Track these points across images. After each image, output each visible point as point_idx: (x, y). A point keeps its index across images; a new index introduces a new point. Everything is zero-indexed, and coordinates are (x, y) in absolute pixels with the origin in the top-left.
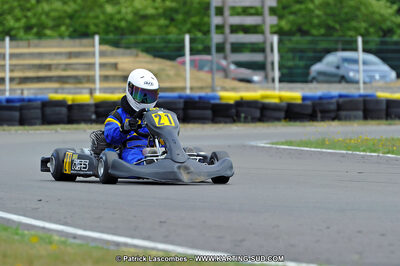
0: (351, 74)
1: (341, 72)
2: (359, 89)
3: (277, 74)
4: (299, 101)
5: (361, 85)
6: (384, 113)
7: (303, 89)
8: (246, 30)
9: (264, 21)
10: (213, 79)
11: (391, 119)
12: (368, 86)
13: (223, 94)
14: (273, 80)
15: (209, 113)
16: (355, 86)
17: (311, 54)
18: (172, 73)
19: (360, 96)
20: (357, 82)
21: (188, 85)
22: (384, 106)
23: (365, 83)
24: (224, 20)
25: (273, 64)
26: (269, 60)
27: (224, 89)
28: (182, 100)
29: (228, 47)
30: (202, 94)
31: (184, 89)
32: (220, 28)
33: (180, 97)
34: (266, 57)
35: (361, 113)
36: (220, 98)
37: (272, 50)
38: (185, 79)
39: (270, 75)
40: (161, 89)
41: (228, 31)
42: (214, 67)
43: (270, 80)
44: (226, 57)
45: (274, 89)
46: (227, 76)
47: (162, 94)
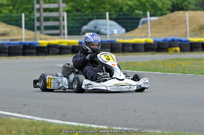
0: (102, 31)
1: (97, 30)
2: (107, 38)
3: (66, 31)
4: (77, 45)
5: (108, 36)
6: (121, 50)
7: (78, 38)
8: (51, 10)
9: (59, 6)
10: (35, 34)
11: (125, 52)
12: (111, 36)
13: (40, 42)
14: (64, 34)
15: (35, 51)
16: (105, 36)
17: (82, 21)
18: (16, 32)
19: (108, 41)
20: (106, 34)
21: (24, 37)
22: (121, 46)
23: (110, 35)
24: (41, 6)
25: (64, 26)
26: (62, 24)
27: (41, 39)
28: (22, 45)
29: (42, 19)
30: (30, 42)
31: (22, 39)
32: (38, 10)
33: (20, 44)
34: (60, 23)
35: (109, 50)
36: (39, 44)
37: (63, 20)
38: (22, 35)
39: (63, 32)
40: (11, 40)
41: (42, 11)
42: (36, 28)
43: (62, 34)
44: (41, 24)
45: (65, 38)
46: (41, 33)
47: (11, 42)
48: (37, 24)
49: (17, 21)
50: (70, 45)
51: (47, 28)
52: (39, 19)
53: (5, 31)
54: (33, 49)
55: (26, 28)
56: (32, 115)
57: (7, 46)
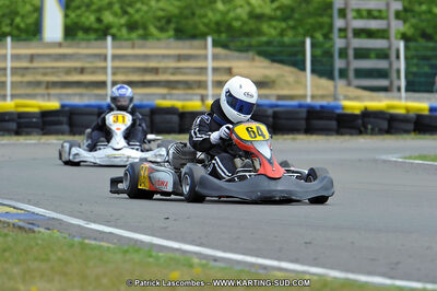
3: (403, 83)
4: (427, 113)
7: (429, 99)
8: (370, 34)
9: (389, 25)
10: (335, 87)
13: (346, 103)
14: (399, 89)
15: (334, 124)
18: (291, 79)
21: (309, 93)
24: (347, 24)
25: (398, 71)
26: (395, 67)
27: (347, 98)
28: (304, 110)
29: (351, 53)
30: (324, 102)
31: (305, 96)
32: (343, 32)
33: (300, 106)
34: (391, 64)
36: (343, 108)
37: (398, 57)
38: (306, 86)
39: (396, 83)
40: (280, 97)
41: (350, 34)
42: (336, 73)
43: (395, 89)
44: (348, 64)
45: (400, 98)
46: (349, 84)
47: (280, 103)
48: (339, 64)
49: (295, 54)
50: (412, 114)
51: (360, 73)
52: (343, 53)
53: (266, 76)
54: (330, 119)
55: (313, 71)
56: (323, 266)
57: (270, 111)
